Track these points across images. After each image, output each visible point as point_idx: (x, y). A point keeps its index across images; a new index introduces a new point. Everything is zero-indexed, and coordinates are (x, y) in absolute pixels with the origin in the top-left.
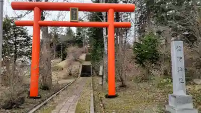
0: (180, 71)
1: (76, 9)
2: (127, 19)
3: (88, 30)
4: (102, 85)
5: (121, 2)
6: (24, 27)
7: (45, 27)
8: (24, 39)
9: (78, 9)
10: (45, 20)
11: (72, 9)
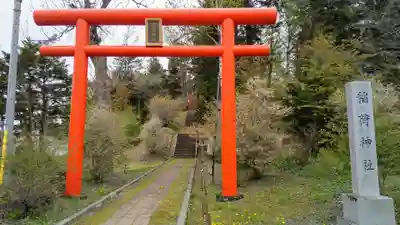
0: (365, 145)
1: (157, 22)
2: (272, 39)
3: (193, 63)
4: (213, 174)
5: (259, 5)
6: (61, 59)
7: (101, 58)
8: (61, 82)
9: (161, 20)
10: (101, 44)
11: (149, 22)
